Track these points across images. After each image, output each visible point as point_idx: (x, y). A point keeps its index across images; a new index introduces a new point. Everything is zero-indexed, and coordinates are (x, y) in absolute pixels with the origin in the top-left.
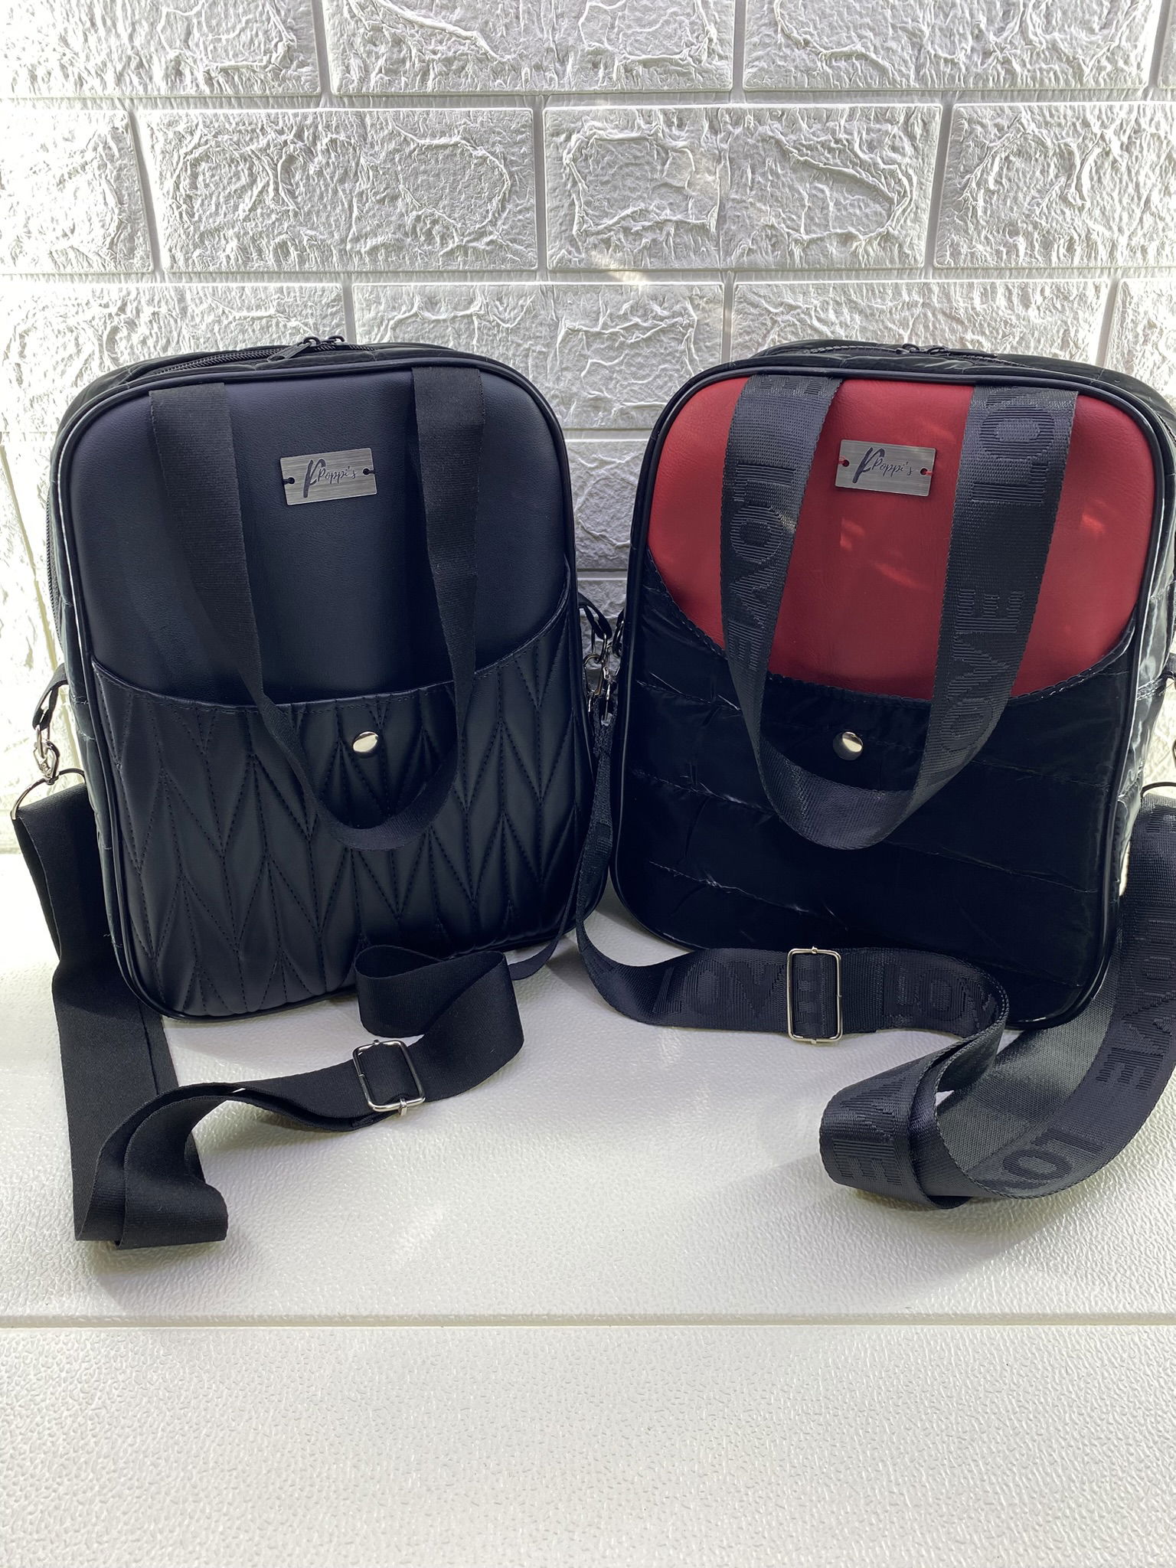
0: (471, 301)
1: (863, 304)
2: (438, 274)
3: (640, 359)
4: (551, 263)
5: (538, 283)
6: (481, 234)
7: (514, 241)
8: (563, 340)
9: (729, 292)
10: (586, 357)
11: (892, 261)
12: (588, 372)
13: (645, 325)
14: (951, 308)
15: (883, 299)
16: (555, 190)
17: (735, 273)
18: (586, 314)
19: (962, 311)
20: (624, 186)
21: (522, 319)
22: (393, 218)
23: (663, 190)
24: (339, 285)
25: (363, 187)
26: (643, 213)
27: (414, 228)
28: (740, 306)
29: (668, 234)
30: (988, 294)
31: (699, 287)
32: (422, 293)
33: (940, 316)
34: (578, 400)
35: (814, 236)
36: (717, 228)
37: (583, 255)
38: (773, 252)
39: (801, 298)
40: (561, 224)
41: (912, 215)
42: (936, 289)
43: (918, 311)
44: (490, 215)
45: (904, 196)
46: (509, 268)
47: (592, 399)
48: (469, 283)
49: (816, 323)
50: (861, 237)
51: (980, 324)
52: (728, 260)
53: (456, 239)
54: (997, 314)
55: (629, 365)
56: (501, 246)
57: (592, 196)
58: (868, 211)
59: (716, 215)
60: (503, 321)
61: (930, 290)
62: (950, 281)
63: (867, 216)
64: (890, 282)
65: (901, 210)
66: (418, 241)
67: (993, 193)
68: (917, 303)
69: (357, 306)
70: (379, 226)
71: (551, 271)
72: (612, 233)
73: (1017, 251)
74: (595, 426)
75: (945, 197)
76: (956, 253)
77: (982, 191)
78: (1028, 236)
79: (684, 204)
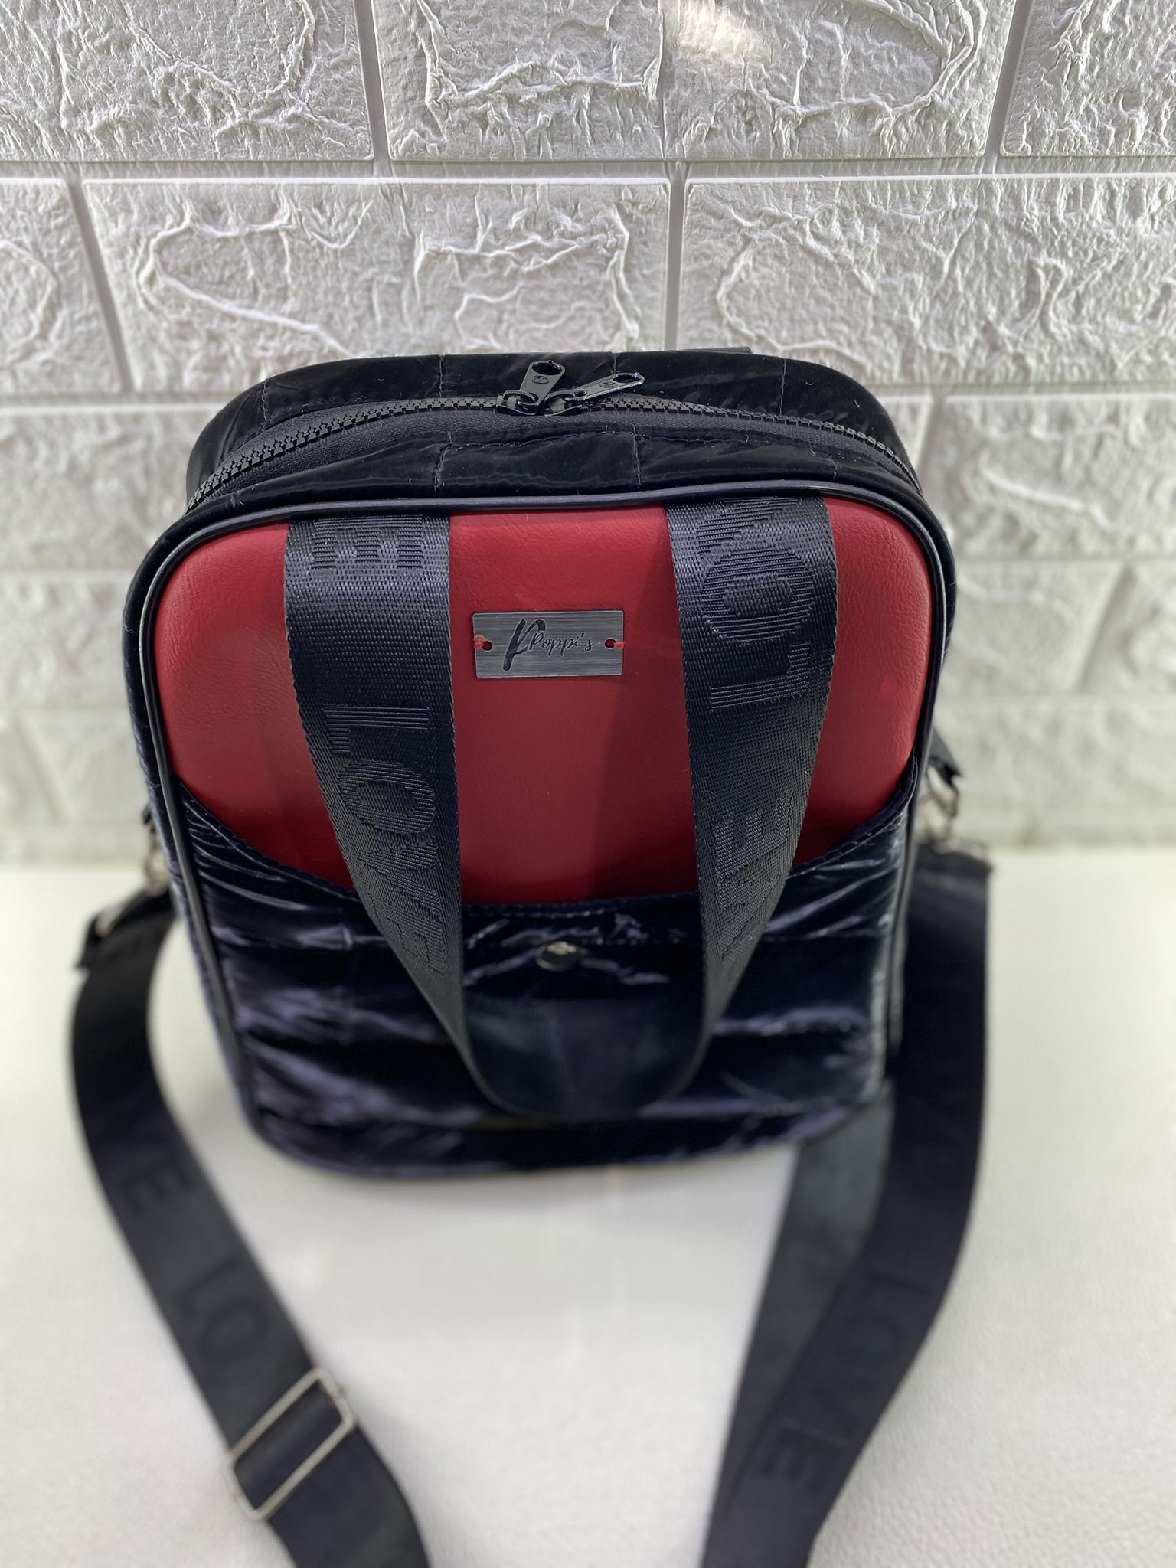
0: (273, 210)
1: (885, 213)
2: (217, 167)
3: (542, 294)
4: (396, 150)
5: (376, 180)
6: (276, 105)
7: (331, 115)
8: (425, 267)
9: (678, 194)
10: (459, 292)
11: (935, 147)
12: (466, 313)
13: (548, 244)
14: (1020, 219)
15: (916, 205)
16: (390, 31)
17: (688, 163)
18: (456, 229)
19: (1035, 224)
20: (504, 25)
21: (357, 236)
22: (129, 77)
23: (570, 32)
24: (60, 182)
25: (70, 26)
26: (539, 72)
27: (166, 96)
28: (696, 216)
29: (580, 105)
30: (1078, 198)
31: (633, 189)
32: (194, 194)
33: (1002, 231)
35: (814, 108)
36: (660, 92)
37: (445, 138)
38: (748, 132)
39: (789, 204)
40: (405, 88)
41: (974, 74)
42: (1000, 191)
43: (968, 223)
44: (287, 72)
45: (963, 44)
46: (328, 157)
48: (266, 180)
49: (812, 242)
50: (890, 110)
51: (1062, 244)
52: (677, 145)
53: (237, 114)
54: (1089, 226)
55: (526, 302)
56: (311, 124)
57: (452, 43)
58: (903, 67)
59: (656, 73)
60: (328, 239)
61: (991, 192)
62: (1023, 176)
63: (901, 75)
64: (929, 178)
65: (957, 66)
66: (176, 113)
67: (1108, 39)
68: (968, 210)
69: (95, 216)
70: (109, 89)
71: (396, 162)
72: (489, 104)
73: (1133, 133)
75: (1029, 44)
76: (1035, 136)
77: (1091, 35)
78: (1153, 108)
79: (604, 54)
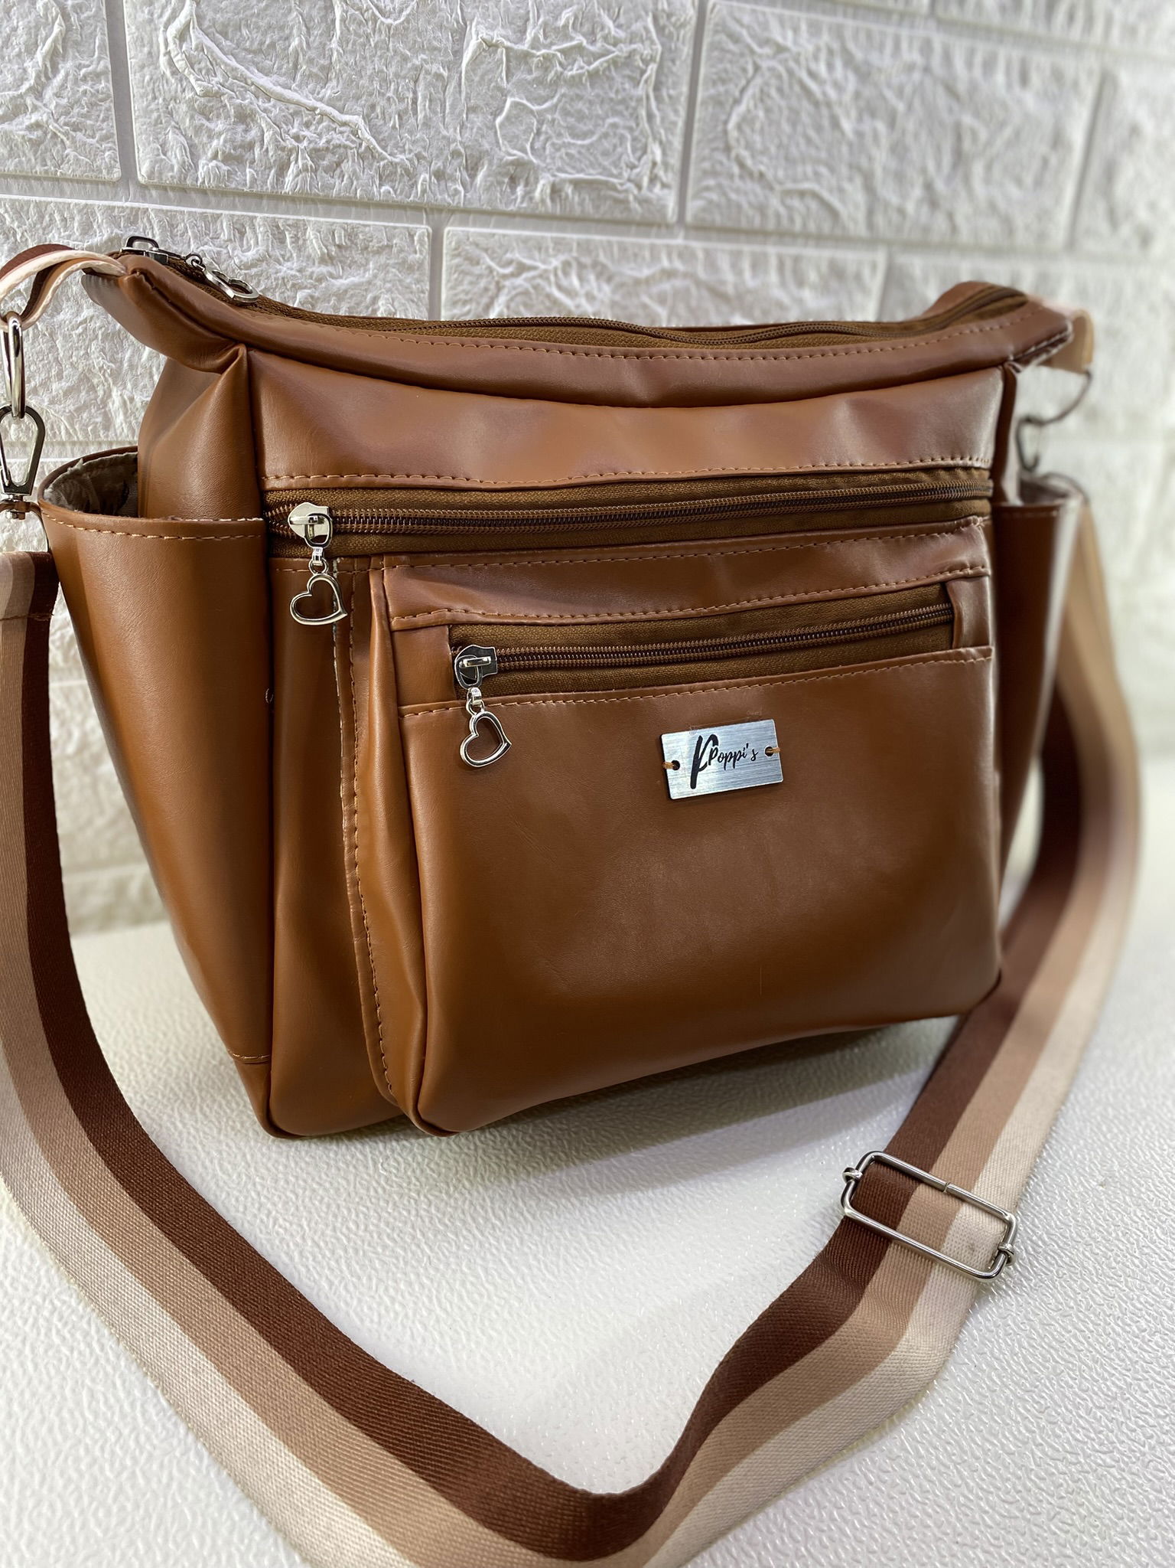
34: (491, 164)
47: (512, 163)
74: (512, 208)
